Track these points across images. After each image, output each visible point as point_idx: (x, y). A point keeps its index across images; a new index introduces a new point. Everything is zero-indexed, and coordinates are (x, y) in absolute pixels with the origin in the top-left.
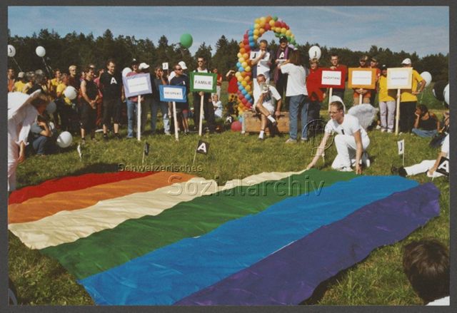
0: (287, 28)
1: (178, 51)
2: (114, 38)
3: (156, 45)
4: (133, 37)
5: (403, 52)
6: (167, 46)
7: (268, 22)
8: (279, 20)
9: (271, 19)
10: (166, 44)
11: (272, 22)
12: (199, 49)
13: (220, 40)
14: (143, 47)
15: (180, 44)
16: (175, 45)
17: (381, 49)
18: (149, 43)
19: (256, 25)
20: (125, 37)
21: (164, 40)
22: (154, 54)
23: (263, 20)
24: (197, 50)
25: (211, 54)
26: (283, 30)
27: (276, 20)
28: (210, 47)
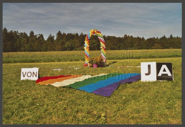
0: (100, 33)
1: (39, 37)
2: (8, 32)
3: (29, 35)
4: (17, 31)
5: (138, 37)
6: (34, 36)
7: (94, 31)
8: (98, 30)
9: (95, 30)
10: (33, 35)
11: (95, 31)
12: (49, 37)
13: (58, 33)
14: (22, 36)
15: (40, 34)
16: (37, 35)
17: (129, 36)
18: (25, 34)
19: (91, 32)
20: (13, 32)
21: (32, 33)
22: (28, 39)
23: (93, 30)
24: (48, 37)
25: (54, 39)
26: (99, 33)
27: (97, 30)
28: (53, 36)
